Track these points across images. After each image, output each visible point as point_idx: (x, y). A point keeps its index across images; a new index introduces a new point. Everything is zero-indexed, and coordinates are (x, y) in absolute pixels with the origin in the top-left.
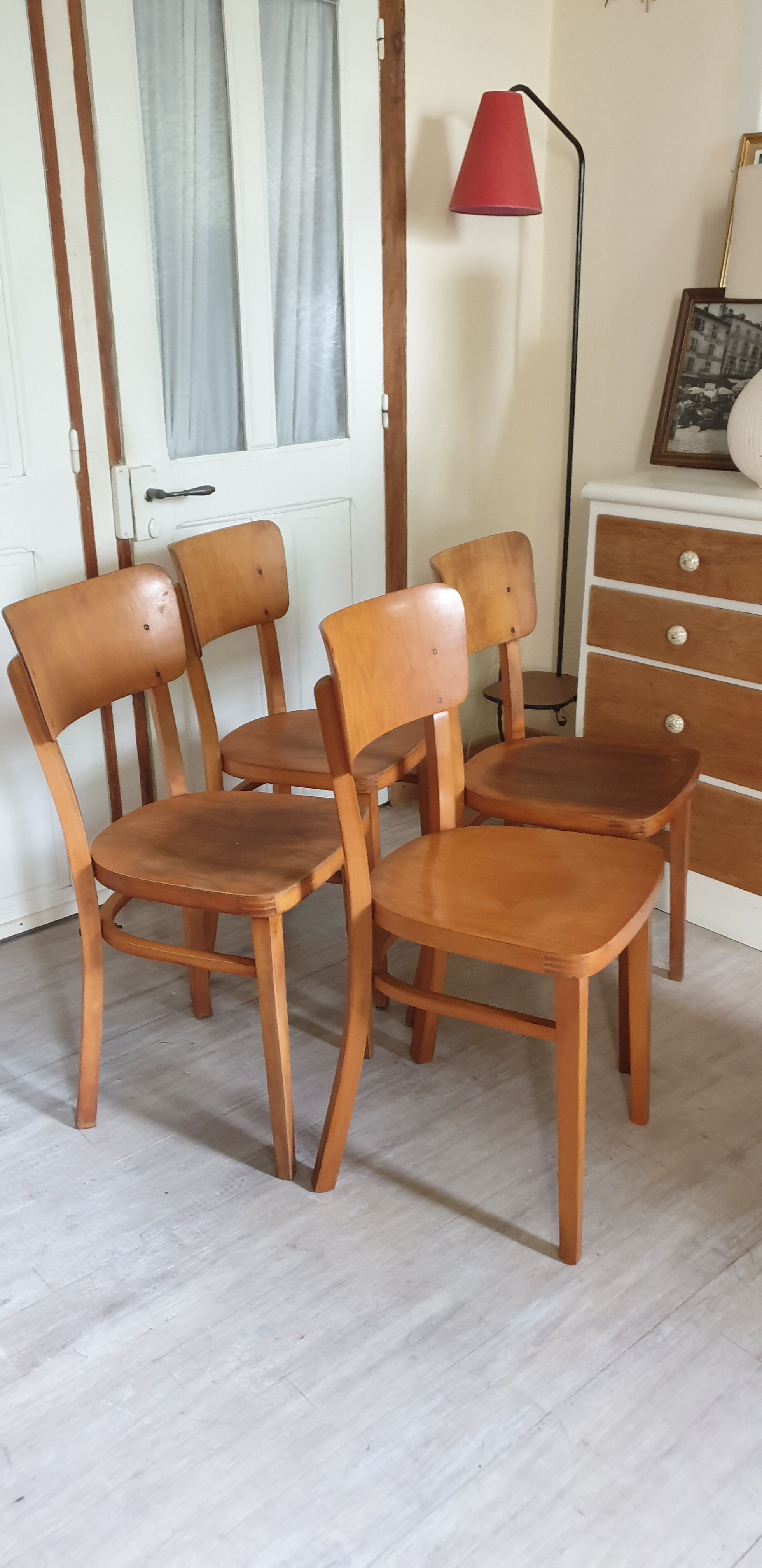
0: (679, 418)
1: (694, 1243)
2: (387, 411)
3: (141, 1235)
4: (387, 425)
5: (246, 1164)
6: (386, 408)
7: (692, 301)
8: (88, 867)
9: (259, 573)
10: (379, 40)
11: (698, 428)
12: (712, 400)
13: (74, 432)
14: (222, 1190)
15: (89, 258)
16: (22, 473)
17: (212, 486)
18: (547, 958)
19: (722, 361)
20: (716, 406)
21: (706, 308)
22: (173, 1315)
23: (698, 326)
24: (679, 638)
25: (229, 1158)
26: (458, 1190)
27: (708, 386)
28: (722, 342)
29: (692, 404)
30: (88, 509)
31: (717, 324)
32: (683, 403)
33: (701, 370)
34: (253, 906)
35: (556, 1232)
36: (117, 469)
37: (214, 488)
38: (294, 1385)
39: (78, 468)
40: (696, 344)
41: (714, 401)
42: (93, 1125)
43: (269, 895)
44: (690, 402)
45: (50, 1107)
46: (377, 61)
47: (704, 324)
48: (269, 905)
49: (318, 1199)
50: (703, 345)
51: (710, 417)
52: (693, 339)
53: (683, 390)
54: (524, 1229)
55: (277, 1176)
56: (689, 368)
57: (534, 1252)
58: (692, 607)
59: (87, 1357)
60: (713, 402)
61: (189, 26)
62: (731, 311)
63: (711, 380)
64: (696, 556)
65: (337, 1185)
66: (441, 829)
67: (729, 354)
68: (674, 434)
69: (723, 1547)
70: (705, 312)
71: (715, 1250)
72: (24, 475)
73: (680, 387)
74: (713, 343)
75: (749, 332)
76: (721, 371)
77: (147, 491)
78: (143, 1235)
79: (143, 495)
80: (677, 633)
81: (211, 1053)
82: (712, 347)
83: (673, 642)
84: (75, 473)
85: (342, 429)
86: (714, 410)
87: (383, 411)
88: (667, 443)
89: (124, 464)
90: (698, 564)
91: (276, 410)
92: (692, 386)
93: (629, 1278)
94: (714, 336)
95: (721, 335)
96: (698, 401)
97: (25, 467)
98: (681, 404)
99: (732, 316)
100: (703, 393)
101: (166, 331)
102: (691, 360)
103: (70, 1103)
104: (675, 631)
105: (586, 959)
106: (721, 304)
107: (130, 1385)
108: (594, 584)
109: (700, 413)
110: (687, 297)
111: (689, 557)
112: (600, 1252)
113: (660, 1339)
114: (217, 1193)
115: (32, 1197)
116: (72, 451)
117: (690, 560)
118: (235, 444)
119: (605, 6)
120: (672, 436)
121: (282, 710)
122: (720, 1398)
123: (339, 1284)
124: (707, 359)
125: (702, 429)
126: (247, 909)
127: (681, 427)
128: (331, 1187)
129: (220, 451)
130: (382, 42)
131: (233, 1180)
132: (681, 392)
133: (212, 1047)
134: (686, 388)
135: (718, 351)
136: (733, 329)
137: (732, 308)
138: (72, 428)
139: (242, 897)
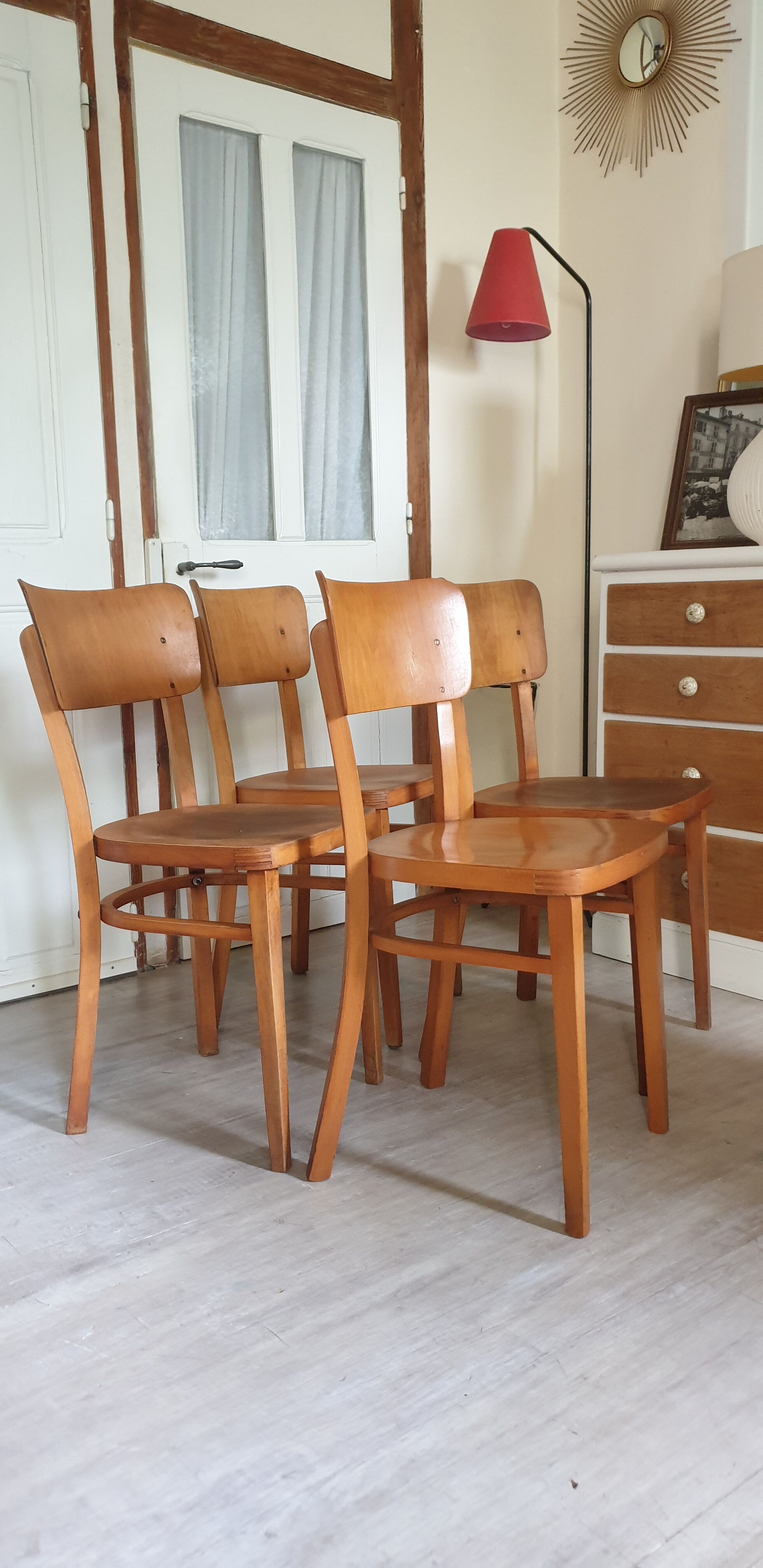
0: (686, 510)
1: (713, 1222)
2: (411, 519)
3: (121, 1213)
4: (411, 531)
5: (239, 1160)
6: (410, 515)
7: (694, 407)
8: (89, 843)
9: (282, 634)
10: (401, 194)
11: (705, 517)
12: (716, 492)
13: (111, 503)
14: (211, 1180)
15: (132, 349)
16: (59, 535)
17: (241, 562)
18: (538, 877)
19: (725, 456)
20: (721, 496)
21: (707, 411)
22: (146, 1273)
23: (701, 429)
24: (690, 688)
25: (221, 1156)
26: (459, 1180)
27: (711, 479)
28: (724, 440)
29: (698, 497)
30: (121, 576)
31: (717, 425)
32: (689, 497)
33: (705, 466)
34: (248, 858)
35: (563, 1213)
36: (150, 541)
37: (242, 563)
38: (268, 1329)
39: (112, 535)
40: (699, 444)
41: (719, 492)
42: (84, 1130)
43: (265, 847)
44: (696, 495)
45: (41, 1118)
46: (400, 210)
47: (705, 426)
48: (264, 857)
49: (311, 1187)
50: (706, 444)
51: (716, 506)
52: (696, 441)
53: (689, 485)
54: (530, 1210)
55: (271, 1170)
56: (694, 467)
57: (539, 1228)
58: (700, 659)
59: (48, 1305)
60: (717, 493)
61: (230, 167)
62: (730, 412)
63: (714, 474)
64: (702, 607)
65: (332, 1176)
66: (445, 820)
67: (730, 450)
68: (683, 524)
69: (734, 1464)
70: (707, 416)
71: (737, 1229)
72: (61, 537)
73: (686, 483)
74: (716, 441)
75: (747, 429)
76: (724, 464)
77: (179, 565)
78: (123, 1213)
79: (175, 568)
80: (687, 683)
81: (213, 1080)
82: (714, 445)
83: (684, 692)
84: (110, 540)
85: (369, 532)
86: (719, 500)
87: (408, 518)
88: (676, 532)
89: (158, 537)
90: (703, 614)
91: (305, 507)
92: (697, 481)
93: (641, 1248)
94: (715, 435)
95: (723, 434)
96: (704, 494)
97: (62, 530)
98: (687, 498)
99: (731, 417)
100: (708, 486)
101: (201, 424)
102: (695, 459)
103: (62, 1115)
104: (685, 681)
105: (578, 875)
106: (720, 408)
107: (91, 1327)
108: (607, 652)
109: (706, 504)
110: (688, 403)
111: (695, 608)
112: (610, 1228)
113: (672, 1296)
114: (206, 1182)
115: (11, 1184)
116: (107, 519)
117: (696, 611)
118: (265, 535)
119: (605, 177)
120: (680, 527)
121: (302, 766)
122: (736, 1343)
123: (327, 1251)
124: (711, 455)
125: (708, 519)
126: (243, 861)
127: (688, 518)
128: (326, 1176)
129: (250, 539)
130: (404, 196)
131: (224, 1172)
132: (687, 487)
133: (215, 1076)
134: (692, 483)
135: (720, 448)
136: (733, 427)
137: (731, 410)
138: (109, 498)
139: (238, 850)
